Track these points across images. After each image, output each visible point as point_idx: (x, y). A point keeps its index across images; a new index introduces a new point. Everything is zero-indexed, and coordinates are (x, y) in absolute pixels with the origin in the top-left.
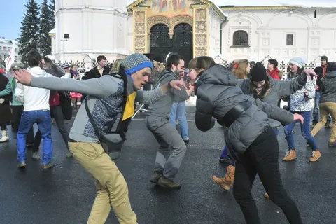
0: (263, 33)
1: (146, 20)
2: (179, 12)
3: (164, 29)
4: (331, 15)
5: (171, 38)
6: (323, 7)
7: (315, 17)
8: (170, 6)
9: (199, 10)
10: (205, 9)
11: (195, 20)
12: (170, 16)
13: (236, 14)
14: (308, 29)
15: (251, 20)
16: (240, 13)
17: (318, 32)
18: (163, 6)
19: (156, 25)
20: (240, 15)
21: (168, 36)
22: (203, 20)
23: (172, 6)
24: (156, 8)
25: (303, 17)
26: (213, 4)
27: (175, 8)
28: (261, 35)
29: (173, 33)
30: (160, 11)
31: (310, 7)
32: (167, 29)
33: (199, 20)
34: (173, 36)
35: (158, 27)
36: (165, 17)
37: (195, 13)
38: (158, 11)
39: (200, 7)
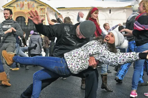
3: (23, 20)
4: (119, 12)
5: (27, 24)
6: (114, 7)
7: (110, 13)
8: (26, 6)
9: (41, 9)
10: (45, 9)
12: (26, 12)
13: (66, 12)
14: (106, 20)
15: (74, 15)
16: (68, 11)
17: (112, 22)
18: (22, 7)
19: (19, 17)
20: (68, 12)
21: (25, 23)
22: (43, 14)
23: (27, 7)
24: (18, 8)
25: (104, 13)
26: (49, 6)
27: (29, 8)
29: (28, 22)
30: (21, 9)
31: (107, 7)
32: (25, 19)
33: (41, 15)
34: (28, 23)
35: (20, 18)
36: (23, 13)
37: (39, 11)
38: (20, 9)
39: (42, 8)
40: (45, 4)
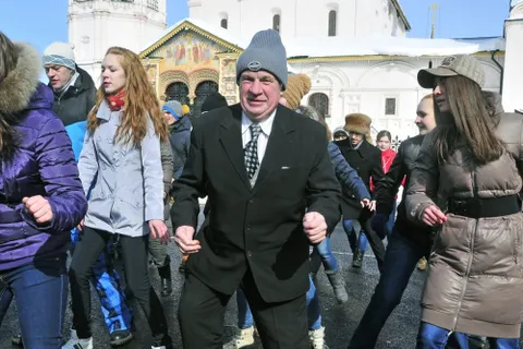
0: (351, 97)
1: (157, 77)
2: (201, 65)
3: (183, 90)
5: (192, 102)
8: (190, 56)
9: (227, 61)
10: (235, 61)
11: (221, 76)
12: (188, 71)
13: (312, 68)
14: (417, 90)
15: (333, 78)
16: (317, 66)
18: (180, 58)
19: (173, 84)
20: (317, 69)
21: (188, 99)
22: (232, 75)
23: (192, 57)
24: (171, 60)
27: (196, 60)
28: (347, 100)
29: (194, 96)
30: (177, 64)
32: (187, 90)
33: (226, 76)
34: (195, 99)
35: (176, 87)
36: (182, 73)
37: (221, 65)
38: (174, 64)
39: (228, 57)
40: (236, 47)
